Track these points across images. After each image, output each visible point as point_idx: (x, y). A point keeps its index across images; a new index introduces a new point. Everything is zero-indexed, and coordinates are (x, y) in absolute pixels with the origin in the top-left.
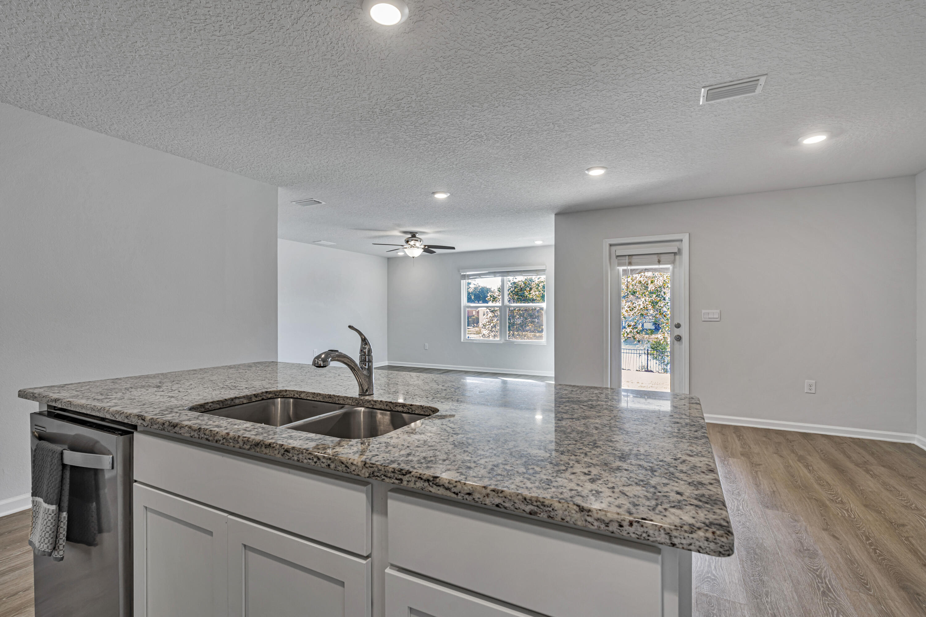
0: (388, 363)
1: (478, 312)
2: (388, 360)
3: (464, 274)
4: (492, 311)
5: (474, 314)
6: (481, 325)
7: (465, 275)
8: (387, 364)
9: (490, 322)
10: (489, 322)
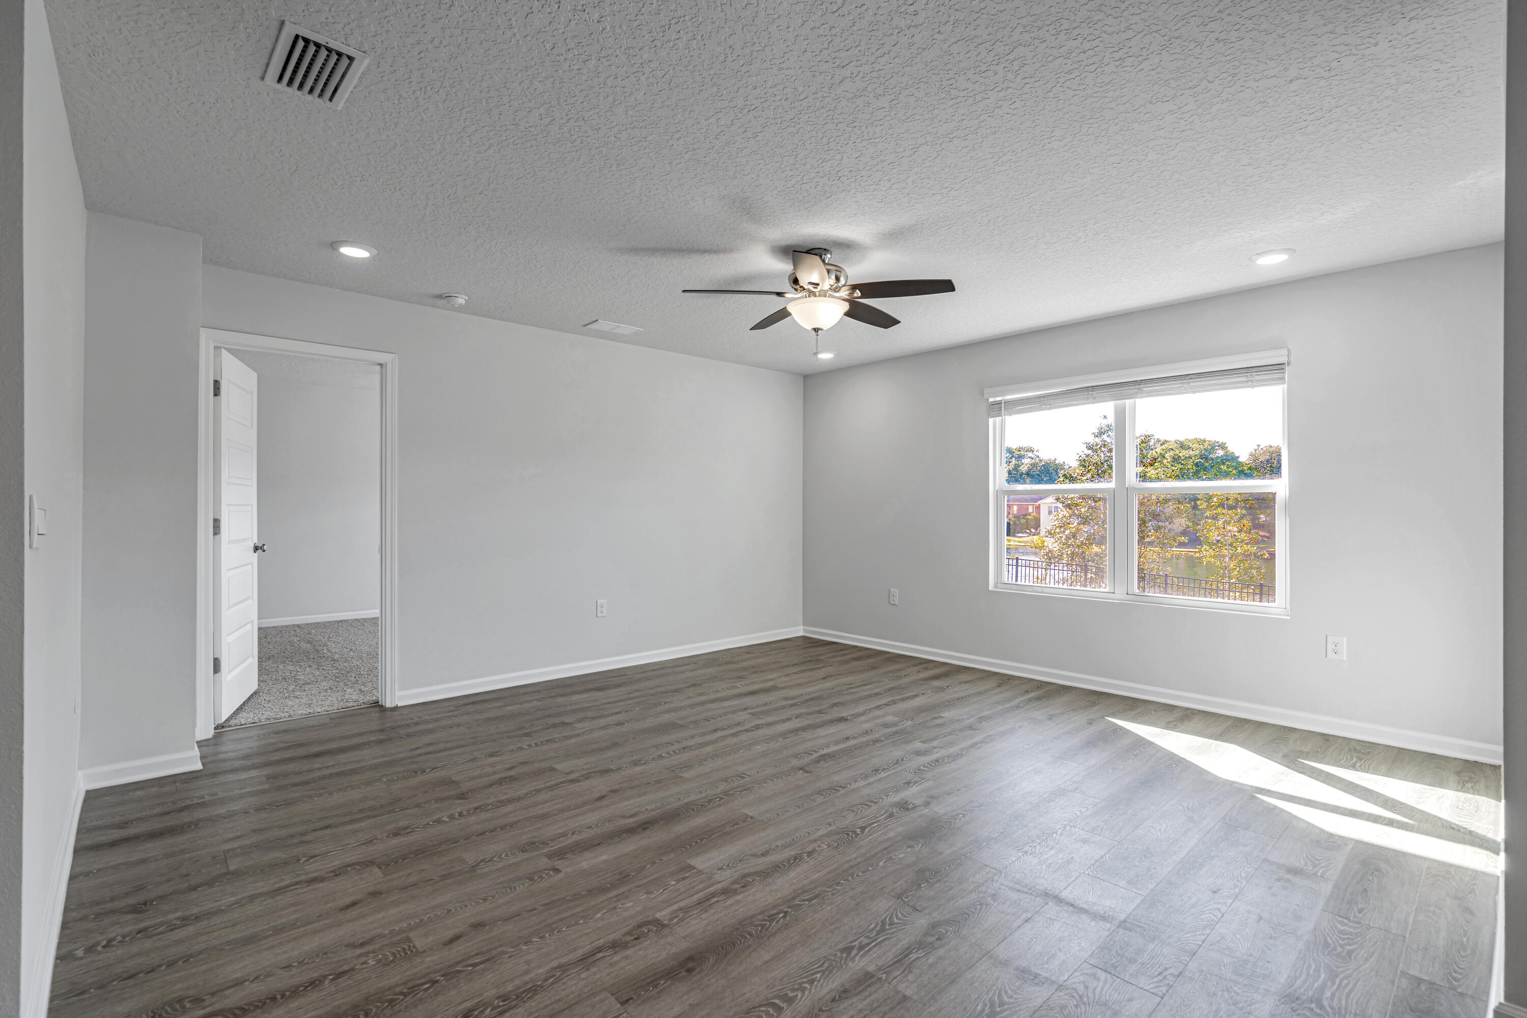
0: (805, 631)
1: (1038, 508)
2: (804, 624)
3: (998, 399)
4: (1069, 506)
5: (1030, 510)
6: (1043, 531)
7: (1000, 403)
8: (801, 634)
9: (1064, 526)
10: (1061, 527)
